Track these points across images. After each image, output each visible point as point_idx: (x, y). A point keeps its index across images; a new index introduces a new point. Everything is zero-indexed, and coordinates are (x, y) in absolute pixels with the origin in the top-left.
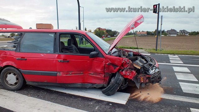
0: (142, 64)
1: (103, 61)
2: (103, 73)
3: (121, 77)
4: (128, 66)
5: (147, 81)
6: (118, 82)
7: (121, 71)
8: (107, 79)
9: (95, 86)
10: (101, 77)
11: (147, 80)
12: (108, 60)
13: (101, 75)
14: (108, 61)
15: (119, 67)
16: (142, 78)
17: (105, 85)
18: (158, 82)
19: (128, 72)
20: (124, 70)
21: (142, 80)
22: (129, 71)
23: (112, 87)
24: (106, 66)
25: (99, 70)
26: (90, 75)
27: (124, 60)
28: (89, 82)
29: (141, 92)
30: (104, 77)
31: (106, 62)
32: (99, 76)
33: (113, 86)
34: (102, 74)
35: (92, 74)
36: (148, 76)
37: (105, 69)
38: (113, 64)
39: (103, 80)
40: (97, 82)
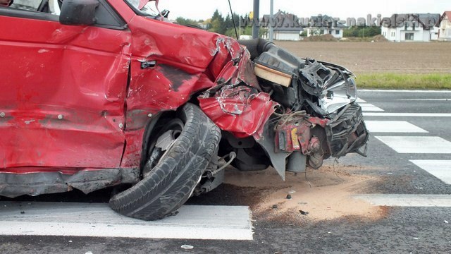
0: (294, 67)
1: (121, 49)
2: (116, 108)
3: (209, 125)
4: (235, 75)
5: (315, 143)
6: (202, 143)
7: (206, 96)
8: (138, 144)
9: (75, 182)
10: (107, 131)
11: (314, 140)
12: (147, 42)
13: (110, 119)
14: (147, 49)
15: (194, 79)
16: (295, 130)
17: (130, 174)
18: (355, 150)
19: (239, 102)
20: (219, 89)
21: (295, 138)
22: (241, 97)
23: (178, 169)
24: (135, 73)
25: (99, 95)
26: (50, 126)
27: (221, 45)
28: (41, 162)
29: (289, 197)
30: (125, 128)
31: (135, 54)
32: (99, 129)
33: (182, 164)
34: (113, 114)
35: (57, 118)
36: (317, 121)
37: (130, 90)
38: (170, 63)
39: (118, 144)
40: (87, 157)
